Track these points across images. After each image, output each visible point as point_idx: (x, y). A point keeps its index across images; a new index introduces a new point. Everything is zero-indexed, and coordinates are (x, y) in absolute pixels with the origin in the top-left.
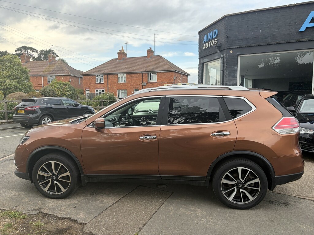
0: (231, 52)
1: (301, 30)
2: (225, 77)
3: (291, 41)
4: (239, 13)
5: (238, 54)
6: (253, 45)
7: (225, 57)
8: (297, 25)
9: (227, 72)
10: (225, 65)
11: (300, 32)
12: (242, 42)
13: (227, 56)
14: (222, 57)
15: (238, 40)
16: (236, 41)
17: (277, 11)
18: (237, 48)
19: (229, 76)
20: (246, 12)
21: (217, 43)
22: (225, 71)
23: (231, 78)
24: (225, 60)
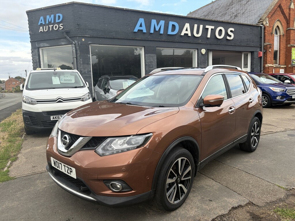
0: (83, 40)
1: (134, 31)
2: (79, 64)
3: (129, 38)
4: (87, 3)
5: (89, 42)
6: (102, 37)
7: (77, 44)
8: (131, 26)
9: (81, 59)
10: (78, 52)
11: (134, 32)
12: (92, 32)
13: (80, 44)
14: (74, 44)
15: (89, 29)
16: (87, 30)
17: (117, 12)
18: (89, 37)
19: (83, 63)
20: (94, 5)
21: (63, 28)
22: (79, 58)
23: (86, 66)
24: (78, 47)
